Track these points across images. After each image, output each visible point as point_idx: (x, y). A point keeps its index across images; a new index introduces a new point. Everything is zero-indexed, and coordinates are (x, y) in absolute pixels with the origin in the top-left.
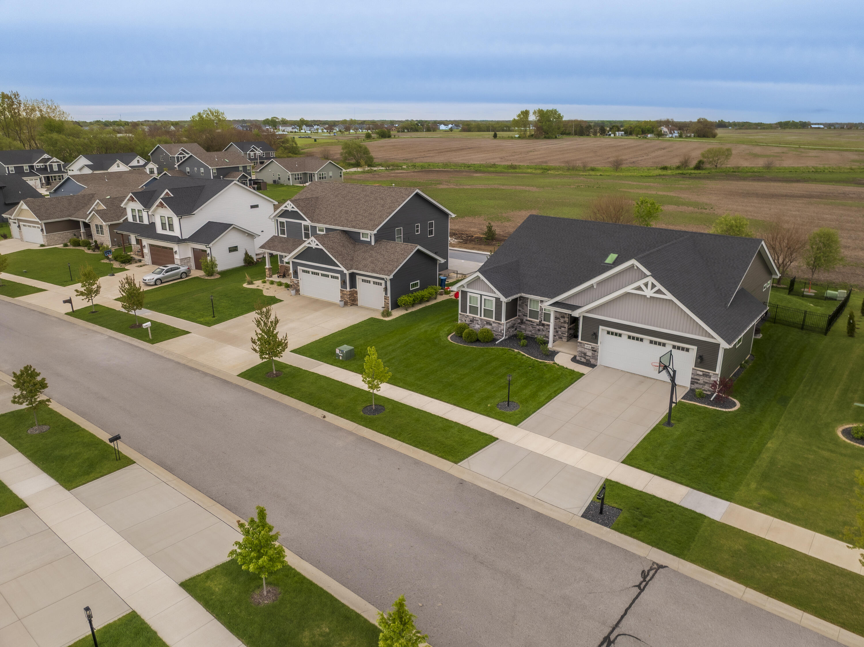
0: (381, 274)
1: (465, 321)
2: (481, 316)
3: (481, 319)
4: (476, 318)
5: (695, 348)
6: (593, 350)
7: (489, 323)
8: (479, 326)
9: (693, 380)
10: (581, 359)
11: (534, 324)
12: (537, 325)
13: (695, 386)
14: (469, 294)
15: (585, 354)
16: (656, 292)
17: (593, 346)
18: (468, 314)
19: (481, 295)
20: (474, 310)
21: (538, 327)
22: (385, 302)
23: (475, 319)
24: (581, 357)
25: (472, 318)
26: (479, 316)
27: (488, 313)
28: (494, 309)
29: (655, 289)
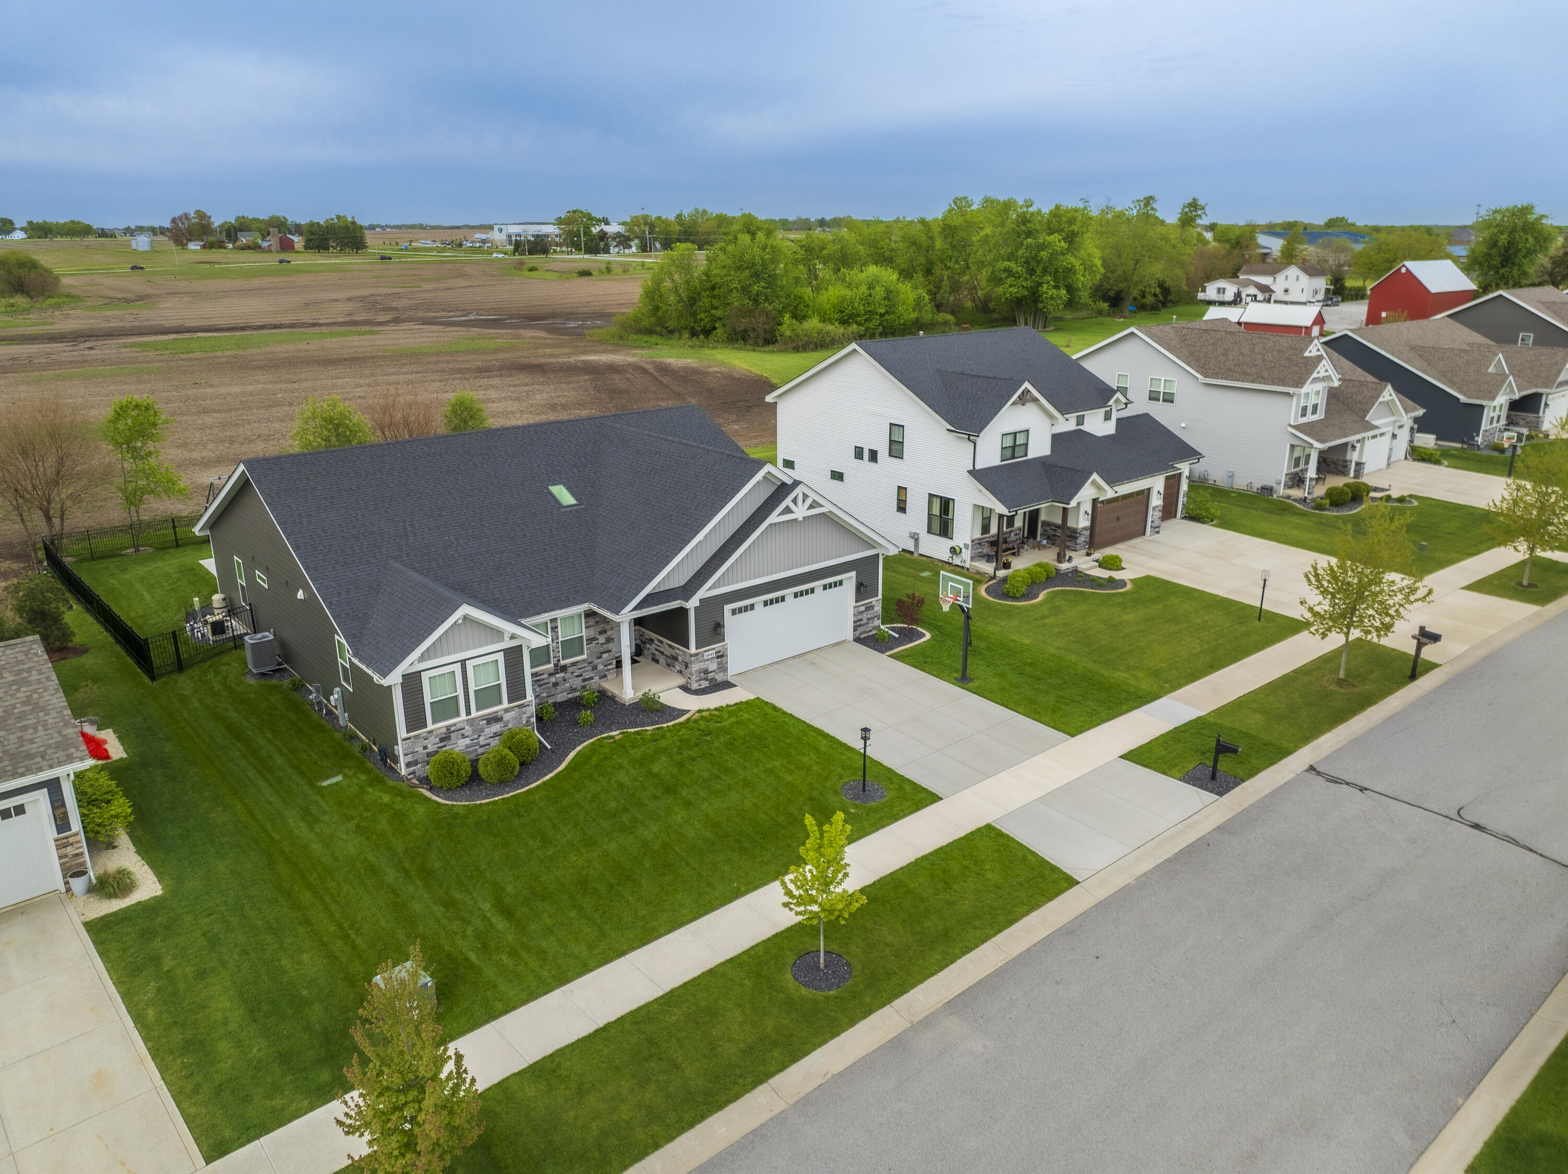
1: (425, 748)
2: (468, 712)
3: (471, 722)
5: (853, 574)
6: (718, 657)
9: (857, 623)
10: (700, 685)
11: (542, 677)
15: (706, 672)
18: (430, 726)
19: (463, 663)
24: (699, 680)
26: (463, 716)
27: (488, 696)
28: (503, 681)
29: (809, 502)
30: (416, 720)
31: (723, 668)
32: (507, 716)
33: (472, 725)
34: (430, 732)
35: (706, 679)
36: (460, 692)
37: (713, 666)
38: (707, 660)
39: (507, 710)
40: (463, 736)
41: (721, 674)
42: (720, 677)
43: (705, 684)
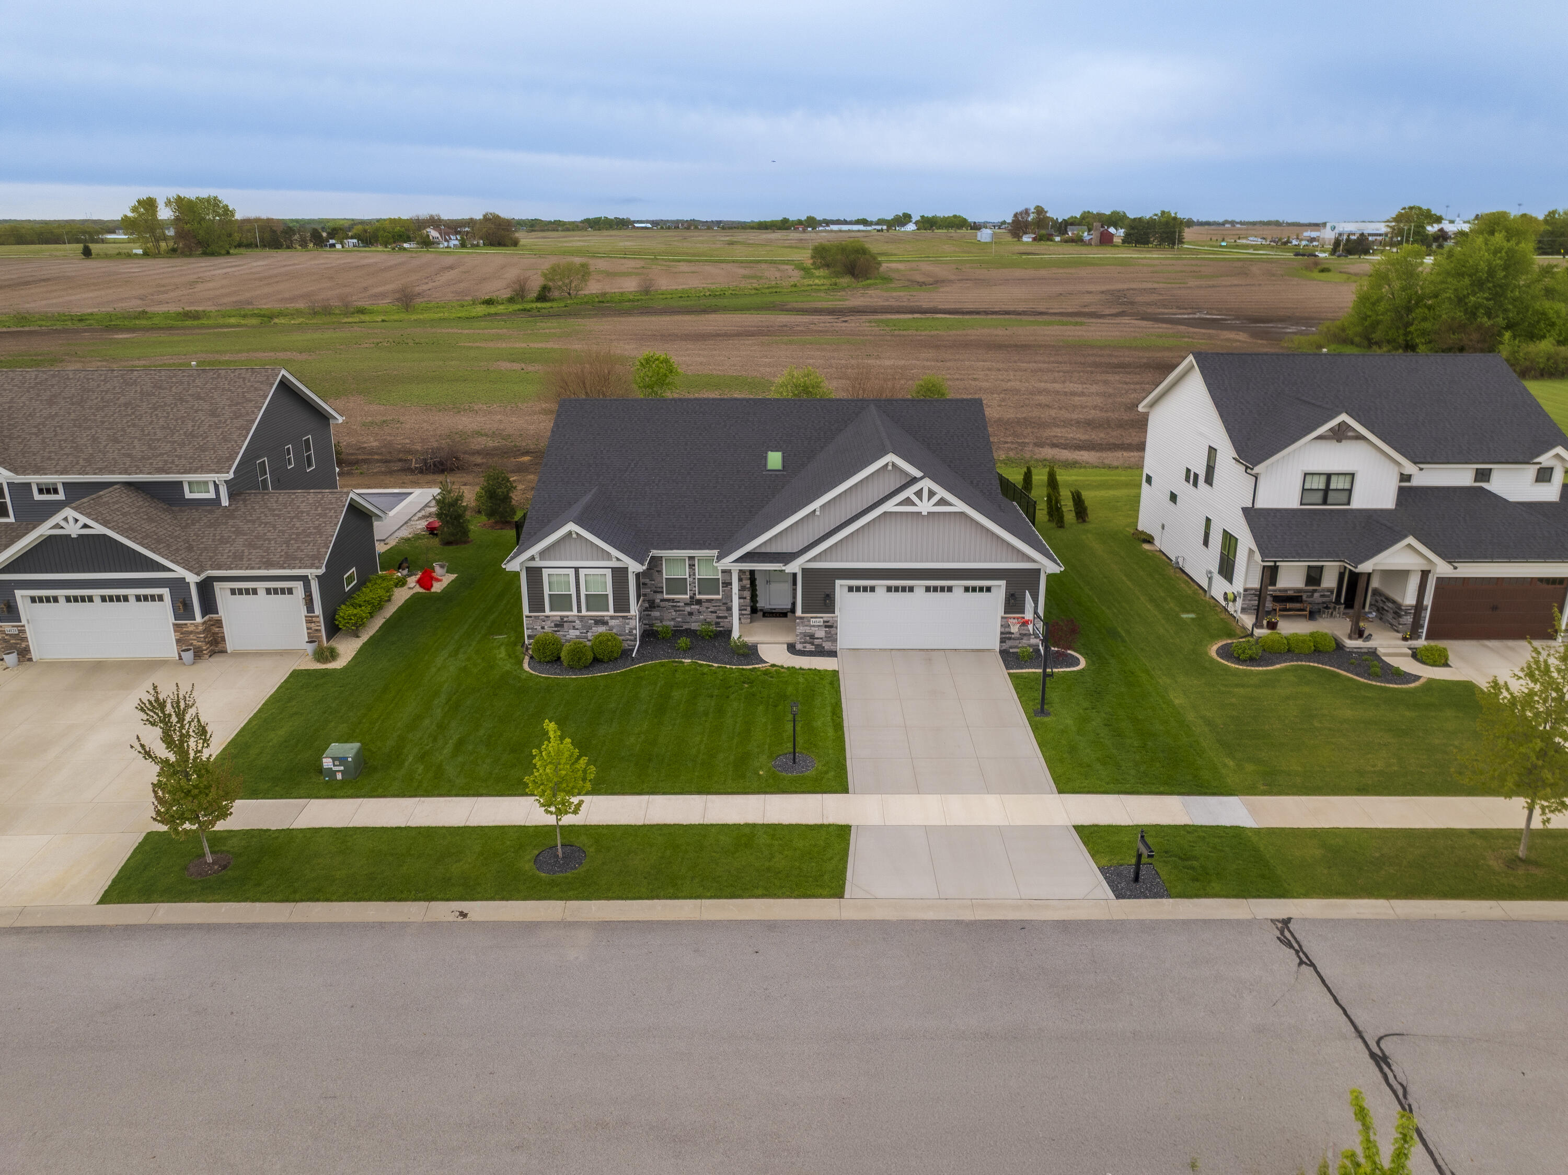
0: (294, 568)
1: (543, 628)
2: (579, 610)
3: (582, 618)
4: (567, 617)
5: (1003, 583)
6: (826, 627)
7: (600, 622)
8: (577, 633)
9: (1004, 636)
10: (805, 647)
11: (678, 604)
12: (686, 604)
13: (1009, 643)
14: (545, 573)
15: (812, 636)
16: (937, 504)
17: (825, 619)
18: (548, 612)
19: (577, 569)
20: (561, 602)
21: (688, 609)
22: (308, 629)
23: (565, 619)
24: (805, 643)
25: (559, 618)
26: (575, 612)
27: (595, 601)
28: (610, 592)
29: (935, 499)
30: (537, 604)
31: (832, 638)
32: (612, 623)
33: (581, 621)
34: (547, 617)
35: (812, 644)
36: (573, 592)
37: (820, 633)
38: (814, 626)
39: (612, 617)
40: (574, 628)
41: (830, 644)
42: (827, 646)
43: (810, 647)
